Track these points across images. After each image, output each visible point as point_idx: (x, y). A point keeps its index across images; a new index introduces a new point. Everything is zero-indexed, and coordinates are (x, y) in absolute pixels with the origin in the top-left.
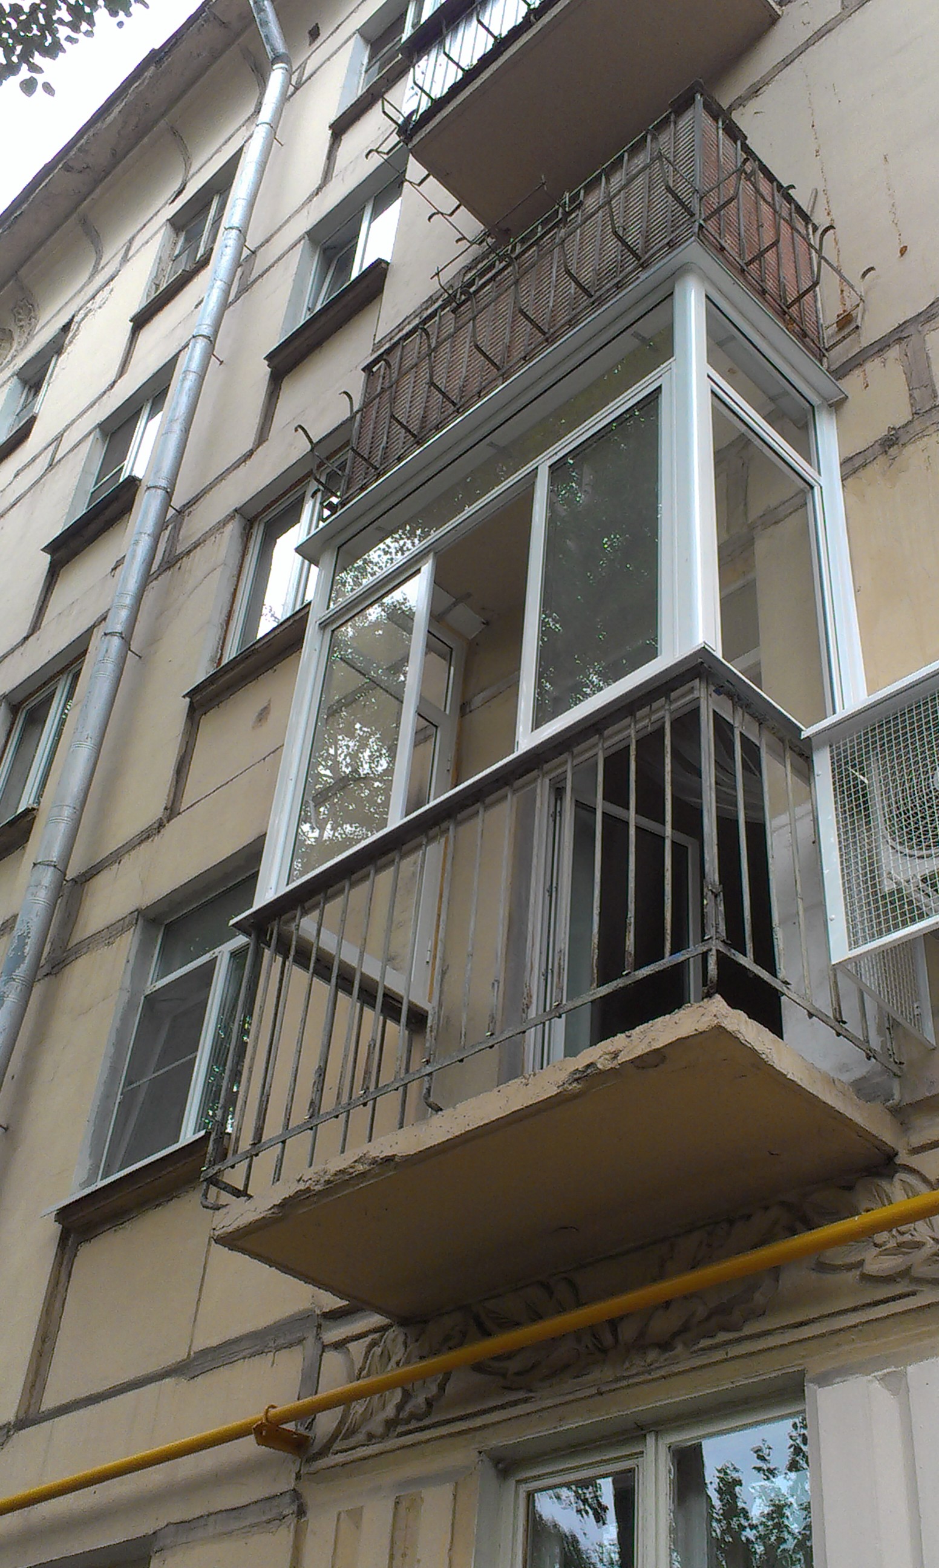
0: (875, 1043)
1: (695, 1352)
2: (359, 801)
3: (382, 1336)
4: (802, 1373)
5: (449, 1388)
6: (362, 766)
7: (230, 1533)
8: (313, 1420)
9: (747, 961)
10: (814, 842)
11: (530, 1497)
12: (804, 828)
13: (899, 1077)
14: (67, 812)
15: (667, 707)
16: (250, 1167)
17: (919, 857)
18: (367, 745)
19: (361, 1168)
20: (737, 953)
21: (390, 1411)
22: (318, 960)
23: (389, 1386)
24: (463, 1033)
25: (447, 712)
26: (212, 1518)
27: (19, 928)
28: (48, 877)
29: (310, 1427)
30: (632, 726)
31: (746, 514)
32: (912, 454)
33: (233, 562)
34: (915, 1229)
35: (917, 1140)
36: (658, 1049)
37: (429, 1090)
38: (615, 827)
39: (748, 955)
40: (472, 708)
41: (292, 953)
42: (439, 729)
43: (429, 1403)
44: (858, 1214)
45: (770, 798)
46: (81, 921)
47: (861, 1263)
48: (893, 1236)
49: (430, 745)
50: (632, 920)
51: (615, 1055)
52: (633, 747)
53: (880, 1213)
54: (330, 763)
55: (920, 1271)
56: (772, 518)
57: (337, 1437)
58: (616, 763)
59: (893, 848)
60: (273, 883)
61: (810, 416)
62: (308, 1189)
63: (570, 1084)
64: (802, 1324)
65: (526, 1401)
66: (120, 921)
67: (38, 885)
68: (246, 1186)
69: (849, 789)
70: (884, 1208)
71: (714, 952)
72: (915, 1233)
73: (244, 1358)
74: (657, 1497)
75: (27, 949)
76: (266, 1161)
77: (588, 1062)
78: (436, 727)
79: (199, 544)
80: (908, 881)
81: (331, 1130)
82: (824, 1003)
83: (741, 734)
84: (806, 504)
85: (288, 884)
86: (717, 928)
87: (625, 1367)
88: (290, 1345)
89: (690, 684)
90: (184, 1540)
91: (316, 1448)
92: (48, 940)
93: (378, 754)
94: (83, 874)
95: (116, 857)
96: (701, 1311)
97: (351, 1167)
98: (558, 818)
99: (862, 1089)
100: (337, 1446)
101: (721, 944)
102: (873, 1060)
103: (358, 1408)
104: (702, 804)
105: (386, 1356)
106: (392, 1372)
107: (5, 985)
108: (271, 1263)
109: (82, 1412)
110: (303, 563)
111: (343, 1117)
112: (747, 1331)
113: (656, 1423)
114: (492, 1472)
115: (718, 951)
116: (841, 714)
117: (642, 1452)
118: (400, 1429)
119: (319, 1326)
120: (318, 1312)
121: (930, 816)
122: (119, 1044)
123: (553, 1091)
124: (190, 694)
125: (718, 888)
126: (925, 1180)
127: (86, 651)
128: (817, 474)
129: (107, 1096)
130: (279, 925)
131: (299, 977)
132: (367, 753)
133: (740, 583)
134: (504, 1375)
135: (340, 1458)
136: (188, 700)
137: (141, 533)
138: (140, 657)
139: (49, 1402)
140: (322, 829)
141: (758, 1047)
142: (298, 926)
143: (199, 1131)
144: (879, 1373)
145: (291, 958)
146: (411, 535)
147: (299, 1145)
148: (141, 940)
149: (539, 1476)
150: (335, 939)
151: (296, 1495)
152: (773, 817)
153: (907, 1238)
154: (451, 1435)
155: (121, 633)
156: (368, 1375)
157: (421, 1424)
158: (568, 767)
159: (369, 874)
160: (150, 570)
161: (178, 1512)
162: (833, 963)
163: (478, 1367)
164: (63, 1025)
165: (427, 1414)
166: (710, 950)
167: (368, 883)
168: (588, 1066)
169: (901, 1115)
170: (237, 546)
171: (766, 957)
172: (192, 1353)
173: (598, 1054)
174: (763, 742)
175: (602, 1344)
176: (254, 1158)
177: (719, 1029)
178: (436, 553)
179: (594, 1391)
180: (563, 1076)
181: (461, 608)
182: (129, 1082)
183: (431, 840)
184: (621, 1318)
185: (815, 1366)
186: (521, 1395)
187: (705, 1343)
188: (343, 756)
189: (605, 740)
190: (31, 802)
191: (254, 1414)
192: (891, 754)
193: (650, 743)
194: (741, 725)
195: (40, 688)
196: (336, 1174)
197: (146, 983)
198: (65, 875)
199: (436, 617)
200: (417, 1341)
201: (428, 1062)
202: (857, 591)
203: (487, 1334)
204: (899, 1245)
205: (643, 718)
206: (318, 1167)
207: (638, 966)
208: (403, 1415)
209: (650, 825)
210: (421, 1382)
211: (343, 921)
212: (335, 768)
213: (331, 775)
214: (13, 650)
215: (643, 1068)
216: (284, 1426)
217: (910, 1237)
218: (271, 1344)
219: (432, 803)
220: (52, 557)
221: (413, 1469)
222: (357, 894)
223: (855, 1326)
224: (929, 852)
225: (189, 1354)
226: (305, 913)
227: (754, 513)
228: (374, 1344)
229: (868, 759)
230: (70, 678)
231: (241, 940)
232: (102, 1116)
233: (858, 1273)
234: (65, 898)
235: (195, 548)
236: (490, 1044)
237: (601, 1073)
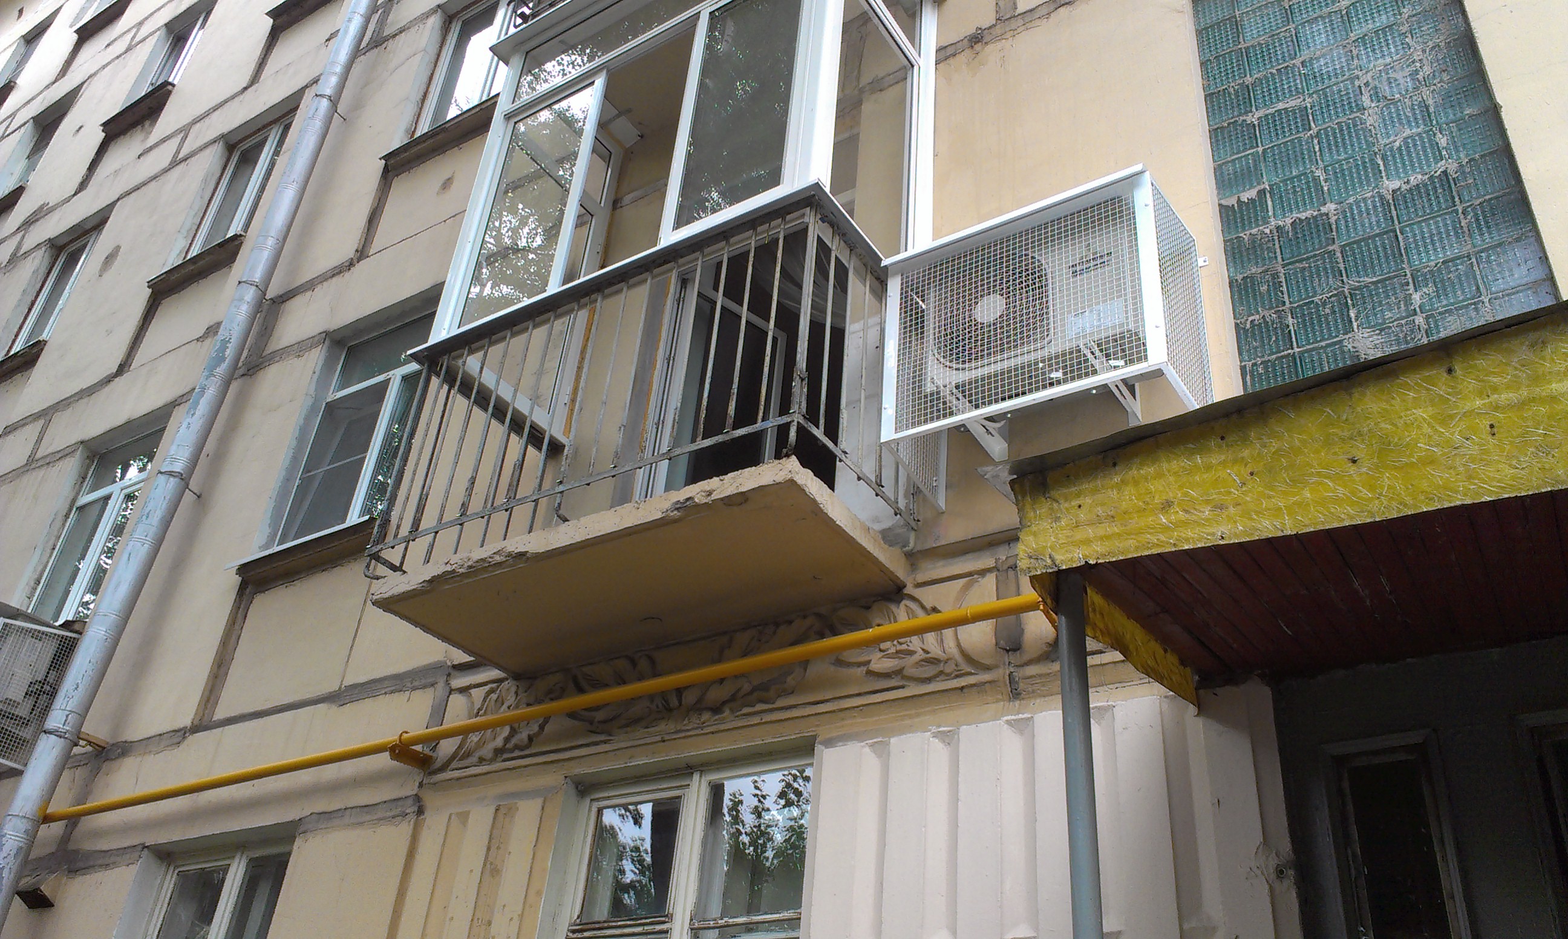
0: (902, 504)
1: (737, 717)
2: (516, 270)
3: (498, 687)
4: (814, 737)
5: (547, 728)
6: (521, 239)
7: (361, 824)
8: (437, 745)
9: (819, 433)
10: (877, 347)
11: (600, 812)
12: (873, 334)
13: (915, 530)
14: (271, 242)
15: (782, 227)
16: (406, 549)
17: (956, 369)
18: (526, 224)
19: (498, 558)
20: (812, 425)
21: (499, 742)
22: (478, 392)
23: (501, 723)
24: (592, 463)
25: (602, 205)
26: (348, 812)
27: (222, 333)
28: (250, 294)
29: (434, 749)
30: (753, 238)
31: (858, 79)
32: (991, 52)
33: (433, 50)
34: (911, 642)
35: (921, 577)
36: (745, 492)
37: (559, 504)
38: (730, 319)
39: (820, 427)
40: (623, 204)
41: (458, 383)
42: (594, 217)
43: (530, 739)
44: (871, 627)
45: (851, 309)
46: (277, 333)
47: (869, 662)
48: (894, 645)
49: (585, 229)
50: (736, 390)
51: (710, 493)
52: (752, 255)
53: (888, 628)
54: (494, 233)
55: (910, 671)
56: (878, 86)
57: (455, 758)
58: (738, 263)
59: (938, 360)
60: (446, 325)
61: (918, 7)
62: (454, 571)
63: (672, 511)
64: (822, 702)
65: (605, 742)
66: (310, 338)
67: (241, 299)
68: (402, 563)
69: (911, 310)
70: (890, 625)
71: (795, 423)
72: (909, 644)
73: (386, 693)
74: (695, 819)
75: (228, 352)
76: (418, 547)
77: (688, 496)
78: (592, 216)
79: (404, 30)
80: (945, 386)
81: (473, 528)
82: (870, 473)
83: (836, 257)
84: (906, 78)
85: (459, 327)
86: (800, 405)
87: (685, 722)
88: (424, 687)
89: (802, 211)
90: (323, 826)
91: (438, 764)
92: (246, 346)
93: (534, 232)
94: (281, 296)
95: (310, 286)
96: (747, 687)
97: (490, 557)
98: (681, 303)
99: (888, 537)
100: (454, 765)
101: (802, 418)
102: (898, 516)
103: (474, 738)
104: (799, 309)
105: (500, 701)
106: (504, 713)
107: (207, 379)
108: (416, 624)
109: (247, 723)
110: (492, 60)
111: (486, 517)
112: (780, 703)
113: (702, 765)
114: (572, 791)
115: (798, 422)
116: (911, 252)
117: (689, 785)
118: (506, 756)
119: (449, 675)
120: (449, 664)
121: (969, 339)
122: (301, 439)
123: (659, 515)
124: (387, 158)
125: (805, 375)
126: (923, 607)
127: (299, 106)
128: (917, 55)
129: (288, 479)
130: (448, 360)
131: (460, 403)
132: (526, 230)
133: (846, 135)
134: (591, 723)
135: (457, 774)
136: (383, 162)
137: (355, 12)
138: (345, 119)
139: (220, 714)
140: (483, 286)
141: (819, 499)
142: (465, 362)
143: (363, 516)
144: (871, 741)
145: (456, 388)
146: (582, 53)
147: (448, 536)
148: (327, 357)
149: (608, 797)
150: (494, 377)
151: (417, 798)
152: (853, 322)
153: (904, 647)
154: (545, 763)
155: (330, 97)
156: (485, 713)
157: (522, 753)
158: (699, 265)
159: (528, 329)
160: (359, 47)
161: (321, 806)
162: (882, 441)
163: (572, 715)
164: (253, 417)
165: (527, 747)
166: (793, 421)
167: (525, 335)
168: (688, 499)
169: (913, 558)
170: (437, 36)
171: (833, 432)
172: (343, 686)
173: (697, 491)
174: (851, 265)
175: (668, 704)
176: (411, 542)
177: (792, 482)
178: (608, 71)
179: (658, 738)
180: (667, 505)
181: (623, 120)
182: (307, 470)
183: (580, 308)
184: (686, 688)
185: (823, 733)
186: (603, 737)
187: (746, 710)
188: (506, 229)
189: (730, 246)
190: (239, 229)
191: (391, 736)
192: (946, 287)
193: (766, 251)
194: (837, 249)
195: (255, 133)
196: (477, 562)
197: (329, 390)
198: (265, 295)
199: (603, 125)
200: (526, 692)
201: (561, 482)
202: (935, 155)
203: (581, 690)
204: (897, 652)
205: (763, 232)
206: (462, 554)
207: (735, 427)
208: (509, 746)
209: (757, 321)
210: (526, 722)
211: (502, 363)
212: (498, 237)
213: (494, 243)
214: (233, 97)
215: (730, 505)
216: (413, 747)
217: (907, 647)
218: (409, 685)
219: (582, 280)
220: (274, 20)
221: (514, 785)
222: (517, 342)
223: (857, 707)
224: (964, 366)
225: (340, 687)
226: (471, 352)
227: (865, 80)
228: (492, 691)
229: (929, 289)
230: (282, 127)
231: (414, 367)
232: (282, 495)
233: (865, 669)
234: (263, 314)
235: (401, 32)
236: (612, 474)
237: (697, 505)
